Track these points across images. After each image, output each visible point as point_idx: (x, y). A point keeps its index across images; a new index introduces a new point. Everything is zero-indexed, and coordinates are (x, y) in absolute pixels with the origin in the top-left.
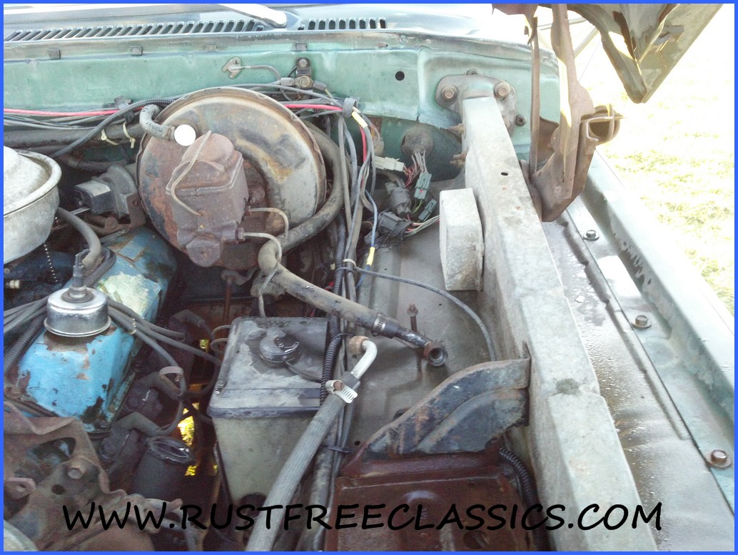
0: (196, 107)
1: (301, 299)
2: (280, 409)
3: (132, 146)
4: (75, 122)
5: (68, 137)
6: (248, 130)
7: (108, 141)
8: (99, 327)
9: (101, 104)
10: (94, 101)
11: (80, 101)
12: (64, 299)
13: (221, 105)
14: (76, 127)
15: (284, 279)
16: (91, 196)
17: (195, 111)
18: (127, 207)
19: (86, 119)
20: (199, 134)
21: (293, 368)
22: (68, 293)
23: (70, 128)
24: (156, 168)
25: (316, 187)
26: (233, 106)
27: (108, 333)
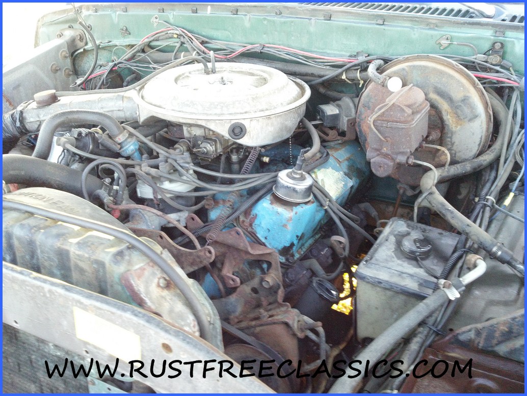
0: (407, 66)
1: (443, 217)
2: (403, 288)
3: (360, 86)
4: (329, 64)
5: (322, 73)
6: (440, 88)
7: (346, 79)
8: (304, 198)
9: (348, 54)
10: (345, 51)
11: (336, 50)
12: (288, 175)
13: (426, 67)
14: (328, 67)
15: (435, 199)
16: (326, 114)
17: (407, 68)
18: (346, 125)
19: (336, 63)
20: (404, 85)
21: (422, 263)
22: (291, 173)
23: (324, 67)
24: (370, 104)
25: (481, 138)
26: (434, 69)
27: (308, 204)
